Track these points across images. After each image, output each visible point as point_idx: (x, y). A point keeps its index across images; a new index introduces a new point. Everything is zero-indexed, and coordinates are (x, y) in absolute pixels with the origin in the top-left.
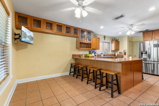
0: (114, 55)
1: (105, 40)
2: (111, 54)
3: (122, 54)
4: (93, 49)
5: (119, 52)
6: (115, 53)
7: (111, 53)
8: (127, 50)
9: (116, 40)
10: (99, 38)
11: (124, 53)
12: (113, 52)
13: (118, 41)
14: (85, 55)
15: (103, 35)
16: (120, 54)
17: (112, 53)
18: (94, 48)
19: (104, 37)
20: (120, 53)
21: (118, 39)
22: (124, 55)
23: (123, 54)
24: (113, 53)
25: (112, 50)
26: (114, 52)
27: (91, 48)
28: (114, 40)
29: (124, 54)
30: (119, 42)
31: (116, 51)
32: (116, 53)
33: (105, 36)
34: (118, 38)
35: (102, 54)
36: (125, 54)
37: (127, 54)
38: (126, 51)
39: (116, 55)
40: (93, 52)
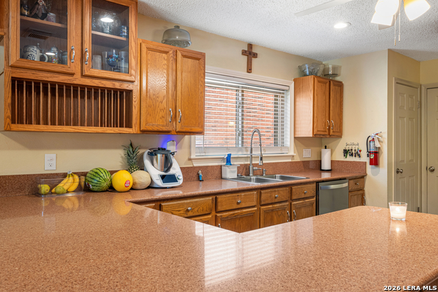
0: (311, 166)
1: (249, 70)
2: (297, 159)
3: (356, 159)
4: (144, 132)
5: (341, 145)
6: (320, 154)
7: (292, 153)
8: (385, 136)
9: (326, 75)
10: (199, 58)
11: (369, 153)
12: (307, 146)
13: (338, 79)
14: (80, 174)
15: (237, 42)
16: (350, 159)
17: (300, 154)
18: (158, 123)
19: (244, 53)
20: (346, 152)
21: (334, 68)
22: (369, 168)
23: (365, 158)
24: (308, 155)
25: (300, 134)
26: (316, 149)
27: (129, 125)
28: (311, 73)
29: (368, 161)
30: (340, 85)
31: (325, 141)
32: (324, 150)
33: (250, 46)
34: (336, 63)
35: (228, 160)
36: (375, 162)
37: (384, 159)
38: (378, 145)
39: (326, 165)
40: (152, 154)
